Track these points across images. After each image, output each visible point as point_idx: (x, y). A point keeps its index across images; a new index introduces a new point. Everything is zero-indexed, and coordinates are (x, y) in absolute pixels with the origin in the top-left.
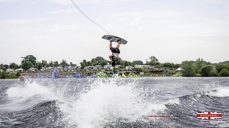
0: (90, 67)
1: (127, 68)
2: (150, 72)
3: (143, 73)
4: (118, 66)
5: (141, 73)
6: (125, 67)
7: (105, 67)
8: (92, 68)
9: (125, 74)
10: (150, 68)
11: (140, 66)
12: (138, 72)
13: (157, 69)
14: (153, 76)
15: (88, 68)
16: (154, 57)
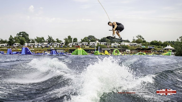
2: (136, 49)
3: (130, 50)
4: (103, 43)
5: (127, 51)
6: (111, 44)
10: (136, 45)
13: (145, 46)
14: (140, 54)
15: (72, 44)
16: (140, 36)
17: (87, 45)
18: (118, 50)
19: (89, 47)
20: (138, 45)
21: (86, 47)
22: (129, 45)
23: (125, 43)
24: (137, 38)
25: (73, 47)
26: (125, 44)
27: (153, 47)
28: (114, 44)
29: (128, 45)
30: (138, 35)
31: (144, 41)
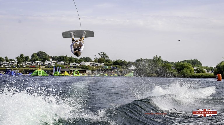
0: (28, 63)
5: (88, 72)
6: (69, 64)
8: (30, 64)
10: (98, 65)
13: (107, 67)
14: (101, 75)
15: (25, 64)
16: (103, 54)
17: (42, 65)
18: (78, 70)
19: (45, 67)
20: (100, 65)
21: (42, 67)
22: (90, 65)
23: (85, 62)
24: (100, 55)
25: (26, 67)
26: (85, 64)
27: (116, 67)
28: (73, 64)
29: (88, 65)
30: (101, 53)
31: (107, 60)
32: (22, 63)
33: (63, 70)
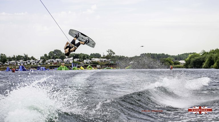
0: (50, 61)
1: (85, 61)
2: (106, 65)
3: (100, 66)
4: (76, 59)
5: (98, 66)
6: (83, 61)
7: (65, 61)
8: (53, 61)
9: (83, 67)
10: (106, 61)
11: (97, 60)
12: (94, 65)
13: (113, 62)
16: (111, 51)
18: (91, 65)
22: (99, 61)
24: (108, 52)
25: (51, 64)
32: (47, 61)
33: (79, 65)
